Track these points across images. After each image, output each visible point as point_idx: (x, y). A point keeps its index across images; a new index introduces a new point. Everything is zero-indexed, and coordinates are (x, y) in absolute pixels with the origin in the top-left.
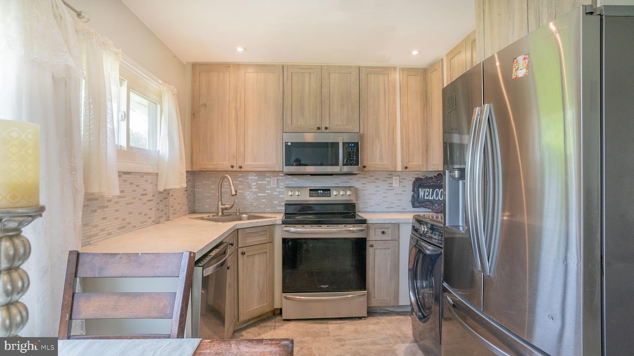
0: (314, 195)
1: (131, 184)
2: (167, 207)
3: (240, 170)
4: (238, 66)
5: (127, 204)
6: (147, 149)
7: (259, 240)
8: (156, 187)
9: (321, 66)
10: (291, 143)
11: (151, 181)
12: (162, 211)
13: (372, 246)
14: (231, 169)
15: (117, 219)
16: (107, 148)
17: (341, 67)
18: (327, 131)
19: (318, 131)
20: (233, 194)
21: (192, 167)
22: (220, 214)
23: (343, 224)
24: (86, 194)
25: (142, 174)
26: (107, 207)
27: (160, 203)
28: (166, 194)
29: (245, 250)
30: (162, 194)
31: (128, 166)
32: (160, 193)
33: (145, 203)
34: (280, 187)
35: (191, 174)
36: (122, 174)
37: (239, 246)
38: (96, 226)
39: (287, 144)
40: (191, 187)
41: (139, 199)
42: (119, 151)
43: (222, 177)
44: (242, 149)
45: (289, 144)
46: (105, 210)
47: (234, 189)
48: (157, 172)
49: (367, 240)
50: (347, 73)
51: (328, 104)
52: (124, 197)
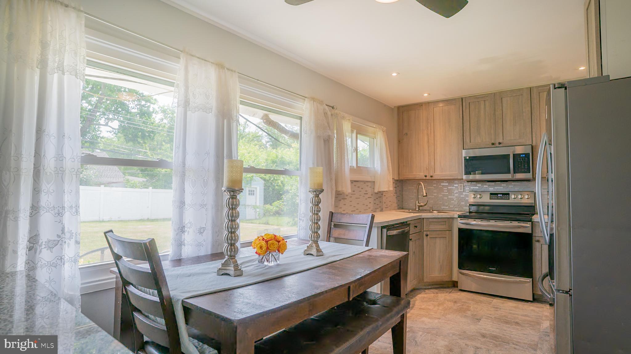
0: (494, 198)
1: (359, 187)
2: (381, 203)
3: (431, 178)
4: (428, 104)
5: (356, 198)
6: (369, 167)
7: (440, 228)
8: (373, 190)
9: (494, 93)
10: (469, 157)
11: (370, 186)
12: (378, 205)
13: (538, 241)
14: (425, 178)
15: (351, 206)
16: (345, 169)
17: (512, 91)
18: (501, 145)
19: (493, 146)
20: (424, 195)
21: (399, 177)
22: (417, 209)
23: (509, 221)
24: (336, 191)
25: (365, 182)
26: (346, 199)
27: (376, 200)
28: (380, 194)
29: (428, 233)
30: (377, 194)
31: (356, 177)
32: (376, 193)
33: (366, 199)
34: (466, 191)
35: (400, 182)
36: (352, 182)
37: (424, 230)
38: (341, 208)
39: (466, 158)
40: (400, 191)
41: (363, 196)
42: (352, 170)
43: (418, 184)
44: (433, 163)
45: (468, 158)
46: (345, 200)
47: (425, 192)
48: (374, 181)
49: (533, 235)
50: (519, 95)
51: (501, 123)
52: (355, 194)
